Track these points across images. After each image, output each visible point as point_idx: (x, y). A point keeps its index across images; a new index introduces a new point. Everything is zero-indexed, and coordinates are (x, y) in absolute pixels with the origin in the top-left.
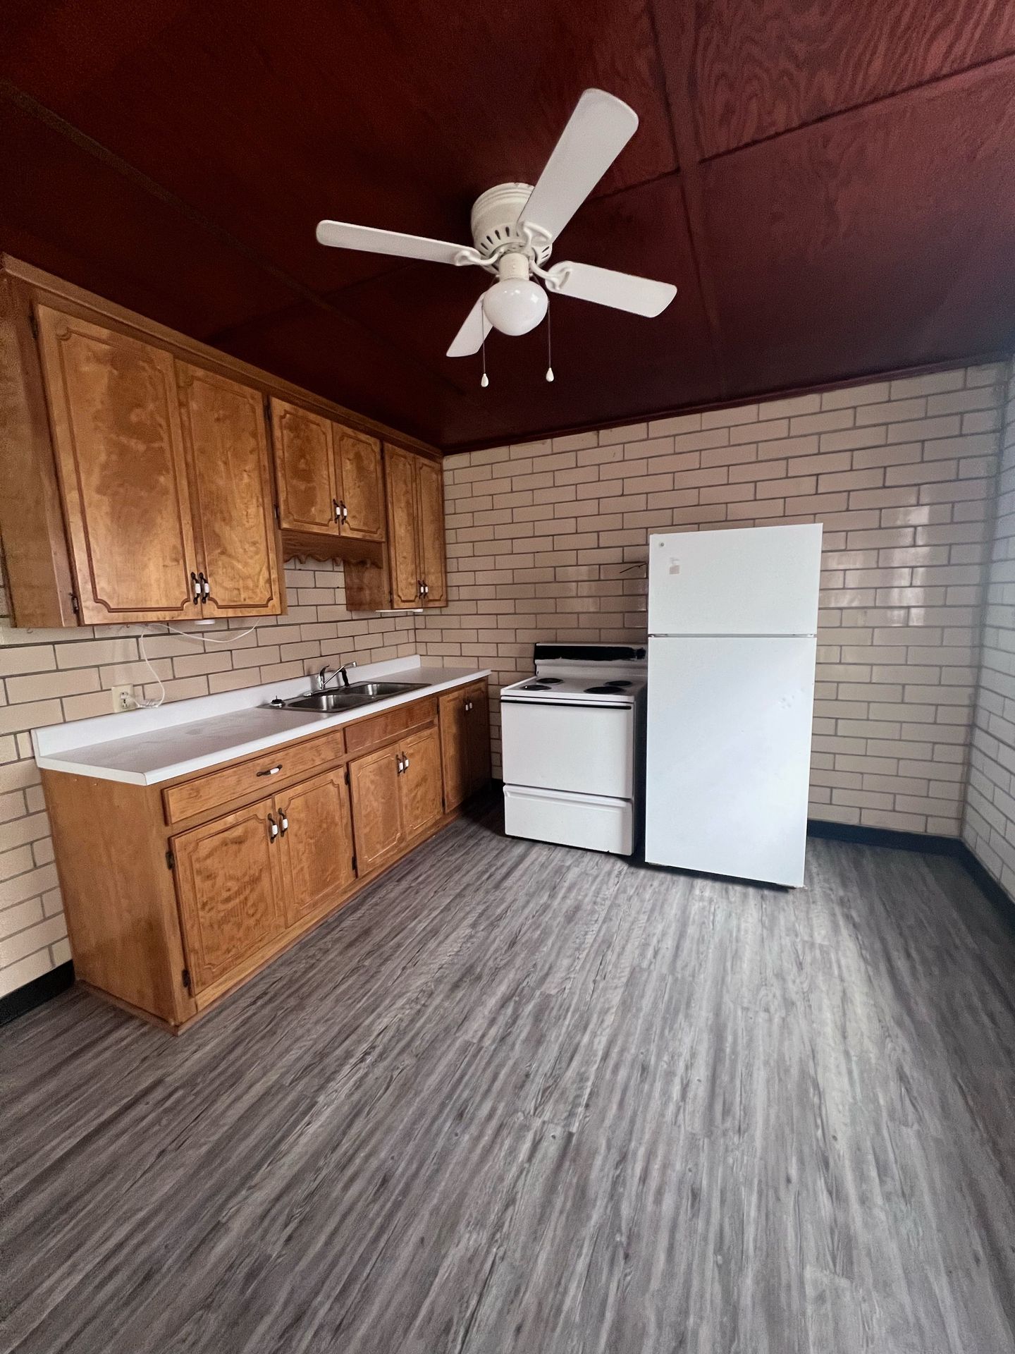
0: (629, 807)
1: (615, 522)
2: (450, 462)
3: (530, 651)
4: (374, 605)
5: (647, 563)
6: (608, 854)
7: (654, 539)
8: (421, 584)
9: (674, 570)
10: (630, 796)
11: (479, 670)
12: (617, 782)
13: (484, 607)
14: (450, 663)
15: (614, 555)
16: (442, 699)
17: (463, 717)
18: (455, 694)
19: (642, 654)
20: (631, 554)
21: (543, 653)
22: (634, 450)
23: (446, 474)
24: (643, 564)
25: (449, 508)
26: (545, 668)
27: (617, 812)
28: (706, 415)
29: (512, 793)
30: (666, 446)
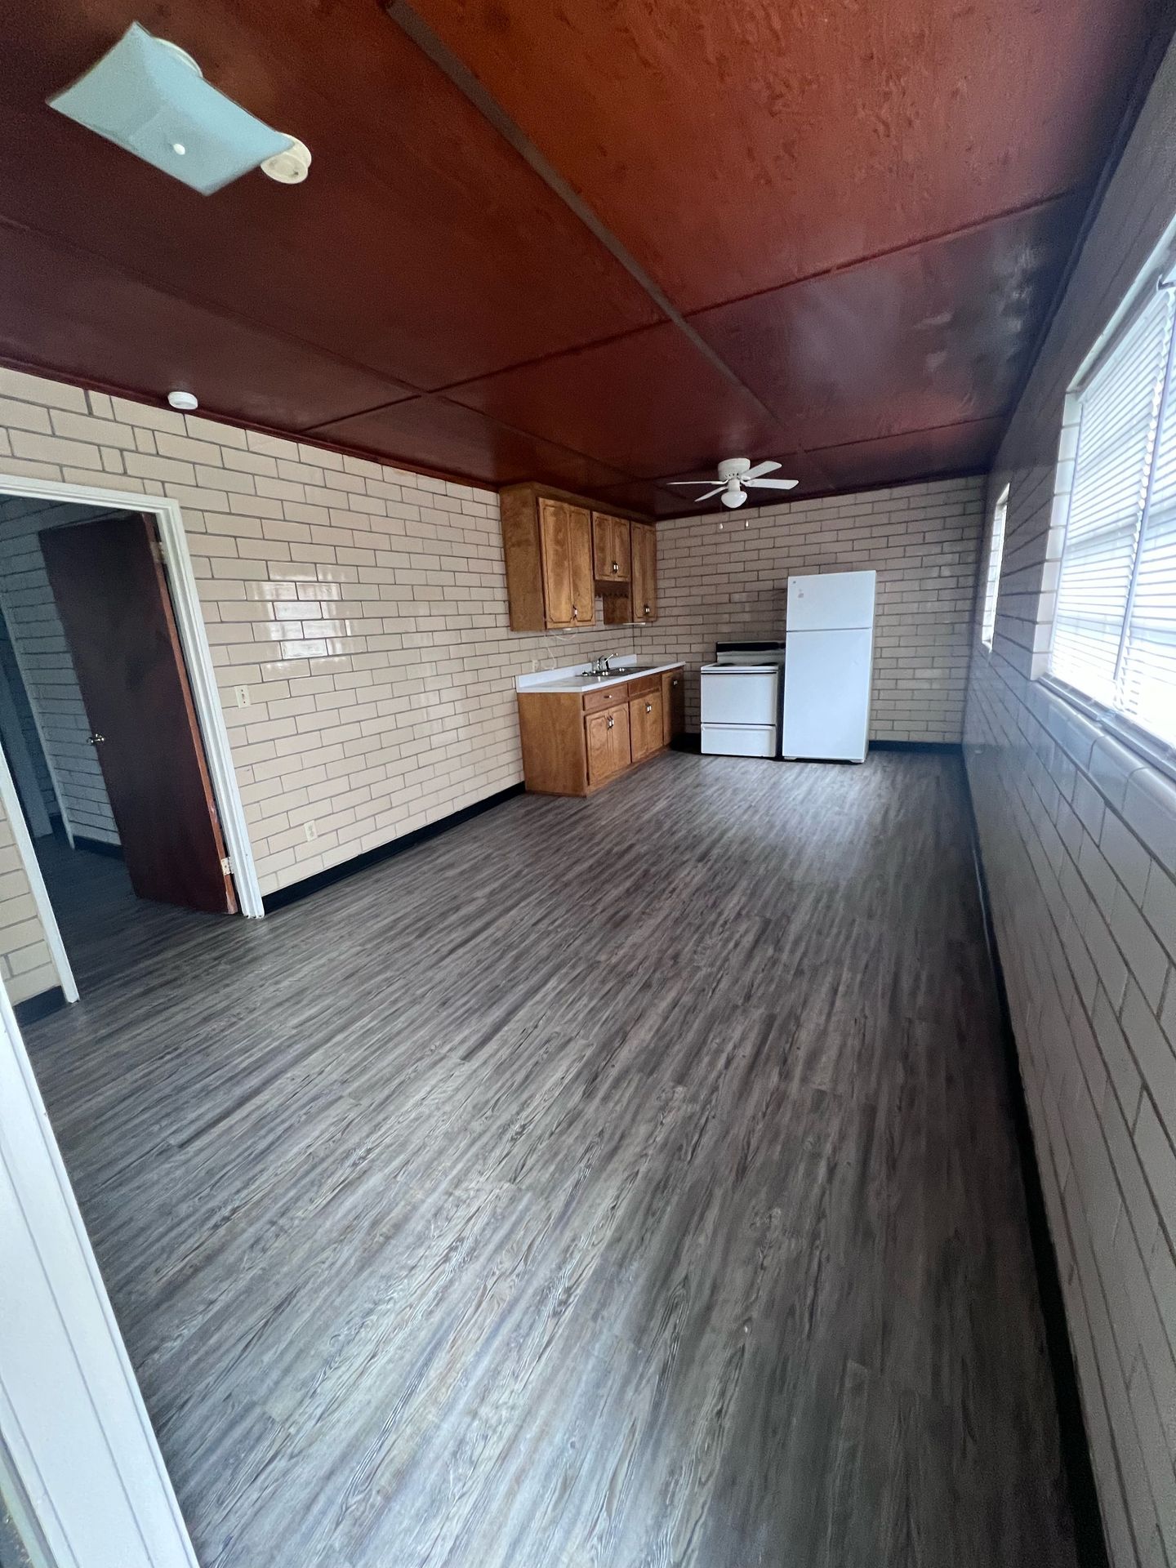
0: (774, 729)
1: (768, 564)
2: (661, 526)
3: (713, 648)
4: (623, 620)
5: (786, 589)
6: (762, 758)
7: (791, 579)
8: (646, 607)
9: (801, 596)
10: (775, 723)
11: (677, 661)
12: (766, 714)
13: (681, 620)
14: (657, 658)
15: (769, 585)
16: (664, 676)
17: (672, 688)
18: (669, 674)
19: (783, 646)
20: (777, 584)
21: (721, 648)
22: (781, 520)
23: (658, 533)
24: (785, 590)
25: (659, 556)
26: (722, 657)
27: (766, 734)
28: (825, 499)
29: (706, 728)
30: (801, 517)
